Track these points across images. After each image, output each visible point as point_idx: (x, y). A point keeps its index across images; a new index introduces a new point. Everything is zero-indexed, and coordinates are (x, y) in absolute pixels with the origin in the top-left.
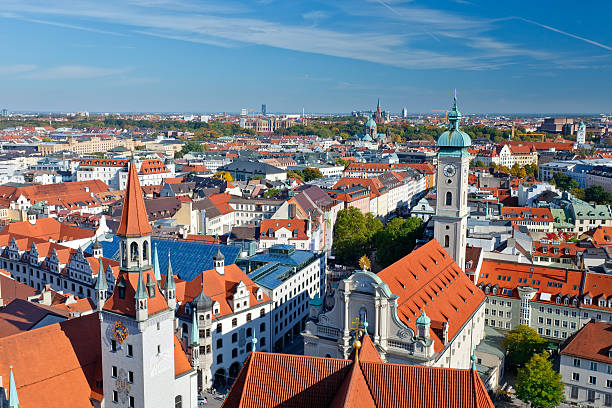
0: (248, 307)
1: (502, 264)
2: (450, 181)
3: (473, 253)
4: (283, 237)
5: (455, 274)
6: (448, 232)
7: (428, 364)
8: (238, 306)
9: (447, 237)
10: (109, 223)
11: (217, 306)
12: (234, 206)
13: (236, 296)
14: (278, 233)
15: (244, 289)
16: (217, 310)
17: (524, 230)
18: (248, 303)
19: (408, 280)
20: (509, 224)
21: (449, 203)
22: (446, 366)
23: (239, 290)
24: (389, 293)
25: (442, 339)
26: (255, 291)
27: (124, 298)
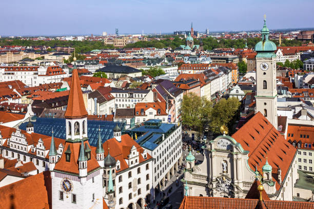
0: (138, 163)
1: (301, 127)
2: (265, 73)
3: (282, 121)
4: (151, 114)
5: (276, 135)
6: (266, 107)
7: (273, 199)
8: (132, 163)
9: (265, 110)
10: (33, 110)
11: (118, 163)
12: (114, 95)
13: (131, 156)
14: (147, 112)
15: (135, 151)
16: (118, 167)
17: (309, 104)
18: (138, 161)
19: (250, 140)
20: (299, 100)
21: (265, 87)
22: (282, 200)
23: (132, 152)
24: (242, 150)
25: (278, 181)
26: (141, 151)
27: (69, 161)
